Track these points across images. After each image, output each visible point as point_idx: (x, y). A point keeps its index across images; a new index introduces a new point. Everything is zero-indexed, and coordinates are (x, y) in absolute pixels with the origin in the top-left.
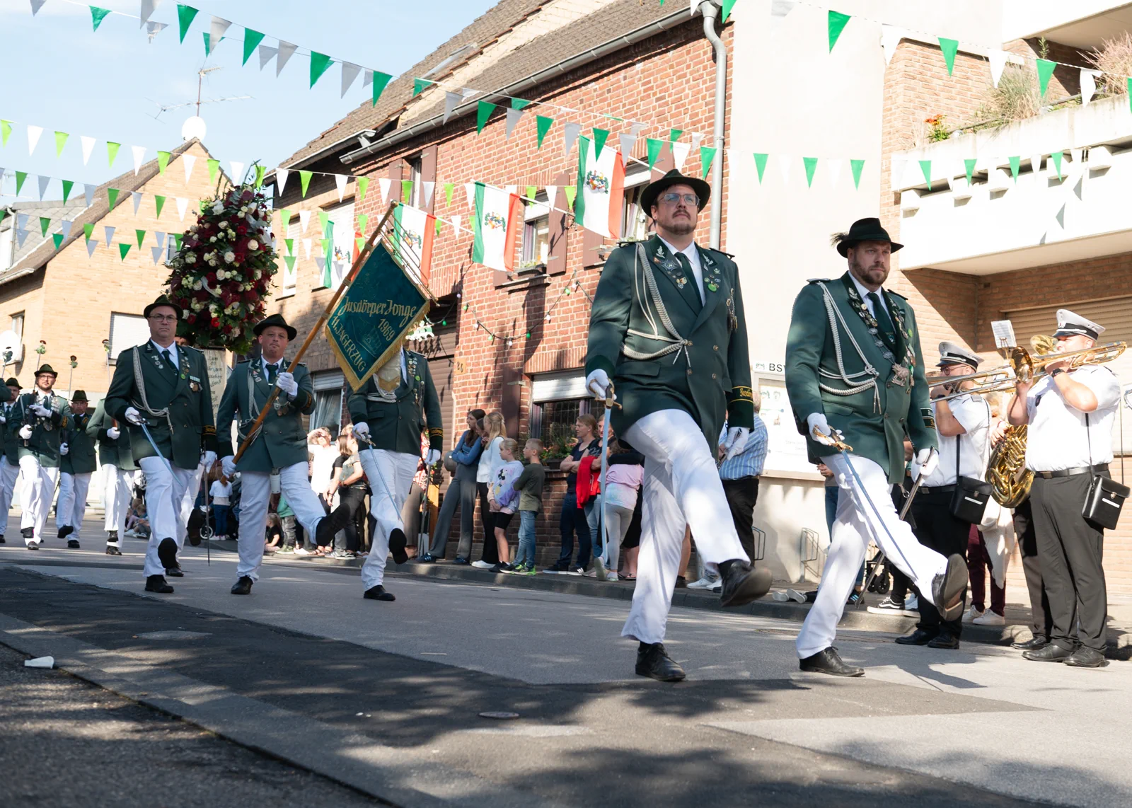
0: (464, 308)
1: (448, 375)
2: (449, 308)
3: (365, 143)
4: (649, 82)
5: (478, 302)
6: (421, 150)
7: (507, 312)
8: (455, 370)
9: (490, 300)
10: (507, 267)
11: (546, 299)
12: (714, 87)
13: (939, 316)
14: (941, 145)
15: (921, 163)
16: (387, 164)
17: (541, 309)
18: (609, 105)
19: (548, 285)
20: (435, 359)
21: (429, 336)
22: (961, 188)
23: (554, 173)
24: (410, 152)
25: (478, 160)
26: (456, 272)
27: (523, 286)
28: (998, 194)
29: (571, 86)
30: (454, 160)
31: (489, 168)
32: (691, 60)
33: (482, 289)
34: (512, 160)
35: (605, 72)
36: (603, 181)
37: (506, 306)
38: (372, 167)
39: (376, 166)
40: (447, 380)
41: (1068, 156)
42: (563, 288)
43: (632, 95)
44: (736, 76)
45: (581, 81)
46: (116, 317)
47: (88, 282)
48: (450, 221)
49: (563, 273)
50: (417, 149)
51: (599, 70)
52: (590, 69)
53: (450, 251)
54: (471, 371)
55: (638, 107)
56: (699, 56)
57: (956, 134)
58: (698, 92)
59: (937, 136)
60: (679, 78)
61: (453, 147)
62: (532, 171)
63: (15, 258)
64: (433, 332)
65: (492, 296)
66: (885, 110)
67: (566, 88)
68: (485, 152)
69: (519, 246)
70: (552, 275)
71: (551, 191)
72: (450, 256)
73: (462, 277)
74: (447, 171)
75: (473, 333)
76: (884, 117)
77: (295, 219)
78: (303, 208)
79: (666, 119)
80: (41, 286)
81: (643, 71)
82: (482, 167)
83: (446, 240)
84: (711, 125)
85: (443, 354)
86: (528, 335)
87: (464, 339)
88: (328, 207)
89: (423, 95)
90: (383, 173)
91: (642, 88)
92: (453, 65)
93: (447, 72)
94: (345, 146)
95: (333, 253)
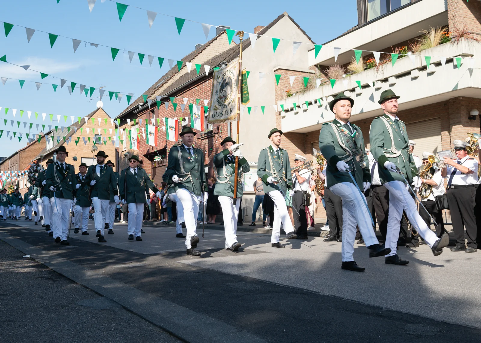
2: (164, 152)
3: (140, 107)
4: (210, 86)
6: (154, 109)
10: (176, 140)
13: (294, 145)
14: (290, 98)
15: (281, 105)
16: (146, 113)
18: (201, 93)
20: (163, 166)
21: (160, 160)
22: (296, 110)
23: (188, 113)
24: (151, 109)
25: (169, 110)
26: (165, 141)
28: (305, 111)
29: (190, 88)
30: (163, 110)
31: (172, 112)
34: (177, 110)
35: (199, 84)
36: (198, 115)
38: (142, 114)
39: (143, 113)
41: (322, 99)
43: (206, 90)
45: (193, 87)
46: (83, 159)
48: (162, 128)
51: (197, 84)
52: (195, 83)
55: (208, 93)
57: (294, 95)
59: (289, 95)
61: (162, 107)
62: (182, 113)
63: (54, 144)
66: (276, 89)
67: (189, 89)
68: (170, 108)
71: (187, 118)
72: (164, 137)
73: (167, 143)
74: (161, 113)
76: (275, 91)
77: (125, 129)
78: (127, 126)
81: (208, 83)
82: (170, 112)
83: (162, 133)
88: (133, 125)
89: (155, 92)
90: (145, 116)
91: (208, 88)
92: (164, 83)
93: (162, 85)
94: (135, 108)
95: (131, 139)
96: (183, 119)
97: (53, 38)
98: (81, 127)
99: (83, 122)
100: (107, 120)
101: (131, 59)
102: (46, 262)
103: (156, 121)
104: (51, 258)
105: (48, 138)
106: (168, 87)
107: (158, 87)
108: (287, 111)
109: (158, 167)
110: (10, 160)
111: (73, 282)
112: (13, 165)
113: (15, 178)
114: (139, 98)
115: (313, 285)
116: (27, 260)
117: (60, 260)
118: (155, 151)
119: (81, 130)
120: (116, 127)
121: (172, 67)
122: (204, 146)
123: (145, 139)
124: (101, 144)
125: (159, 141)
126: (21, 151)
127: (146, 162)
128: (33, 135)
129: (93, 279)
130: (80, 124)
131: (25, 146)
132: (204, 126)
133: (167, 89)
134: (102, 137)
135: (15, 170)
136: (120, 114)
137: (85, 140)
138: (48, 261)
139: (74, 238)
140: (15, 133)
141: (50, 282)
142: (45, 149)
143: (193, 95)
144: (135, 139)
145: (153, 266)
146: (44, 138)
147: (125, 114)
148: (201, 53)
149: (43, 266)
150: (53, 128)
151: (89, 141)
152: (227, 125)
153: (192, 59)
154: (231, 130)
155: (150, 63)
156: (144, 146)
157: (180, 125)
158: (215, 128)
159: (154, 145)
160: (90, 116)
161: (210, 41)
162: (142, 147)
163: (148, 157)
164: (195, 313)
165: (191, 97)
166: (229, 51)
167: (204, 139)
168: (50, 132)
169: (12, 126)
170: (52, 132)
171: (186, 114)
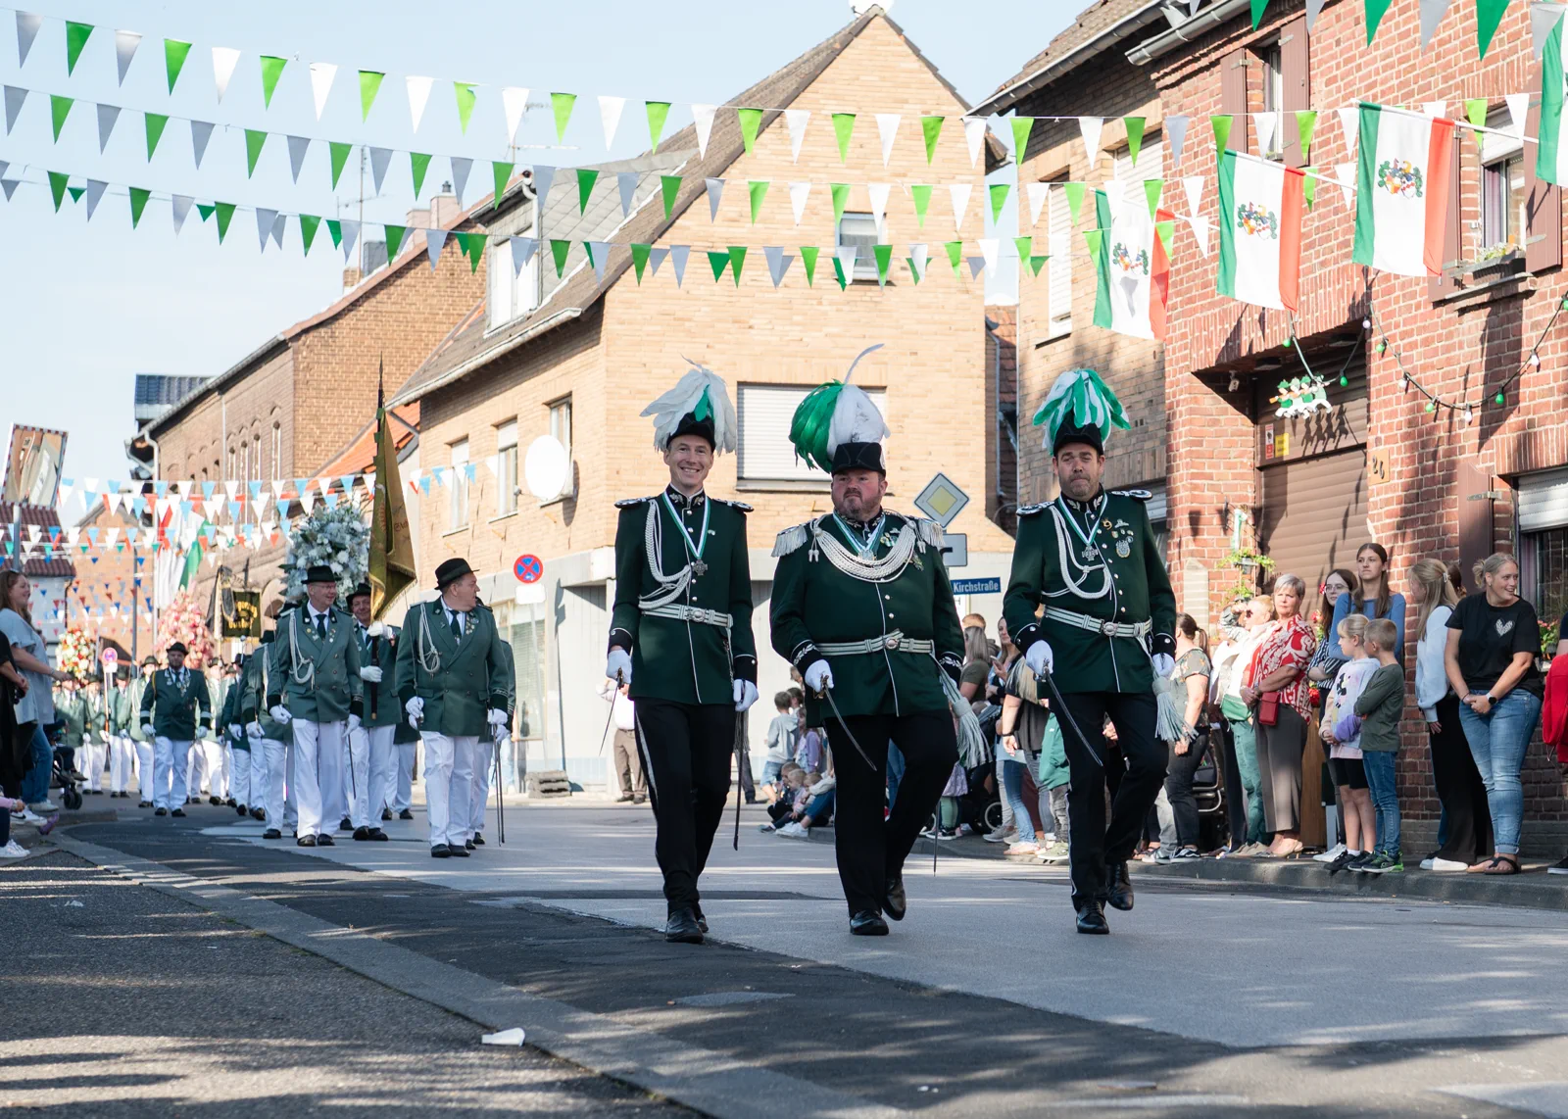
0: (1376, 349)
1: (1355, 483)
2: (1347, 350)
3: (1176, 18)
5: (1404, 335)
6: (1278, 30)
7: (1457, 352)
8: (1370, 474)
9: (1425, 329)
11: (1526, 322)
16: (1216, 63)
17: (1518, 344)
19: (1529, 294)
20: (1338, 450)
21: (1320, 407)
23: (1527, 64)
24: (1259, 34)
26: (1357, 275)
27: (1485, 298)
30: (1342, 45)
31: (1406, 59)
33: (1409, 308)
34: (1450, 42)
37: (1456, 340)
39: (1196, 66)
40: (1354, 495)
42: (1559, 299)
46: (748, 392)
47: (687, 324)
48: (1333, 175)
49: (1558, 268)
50: (1271, 28)
53: (1346, 232)
54: (1400, 473)
61: (1338, 18)
63: (545, 289)
64: (1329, 398)
65: (1429, 322)
68: (1397, 26)
69: (1475, 216)
70: (1538, 274)
71: (1519, 105)
72: (1346, 244)
73: (1369, 287)
74: (1331, 68)
75: (1398, 398)
77: (1061, 177)
78: (1075, 154)
80: (597, 341)
82: (1395, 58)
83: (1336, 211)
85: (1353, 443)
86: (1499, 398)
87: (1383, 411)
88: (1121, 150)
90: (1211, 80)
94: (1139, 24)
95: (1112, 257)
96: (1491, 109)
103: (1292, 128)
105: (501, 237)
109: (1305, 459)
110: (228, 396)
112: (245, 438)
118: (1286, 343)
120: (993, 160)
123: (1206, 256)
125: (1311, 270)
126: (306, 331)
127: (1215, 422)
131: (337, 295)
135: (265, 475)
136: (1030, 64)
142: (483, 319)
144: (1133, 254)
147: (1063, 70)
156: (1203, 308)
157: (1470, 150)
159: (1273, 302)
162: (1184, 314)
163: (1233, 385)
168: (517, 200)
169: (295, 175)
170: (529, 200)
171: (1511, 76)
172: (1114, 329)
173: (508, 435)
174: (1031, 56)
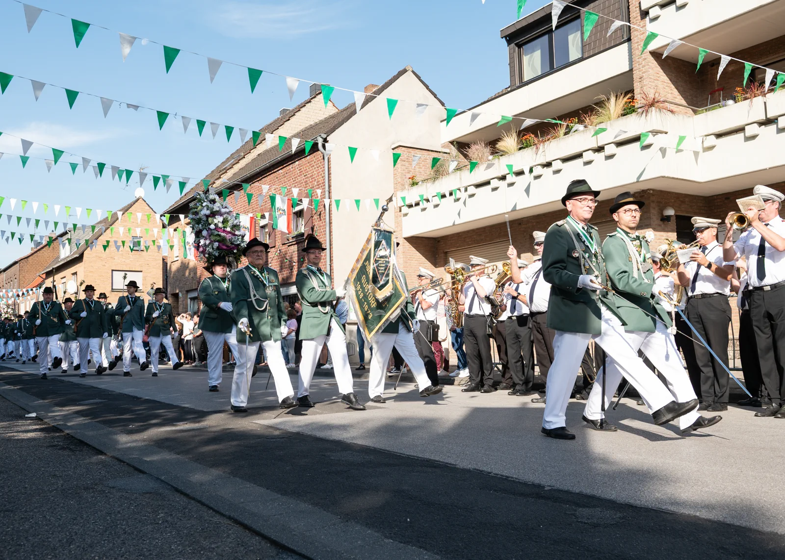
4: (301, 169)
11: (269, 257)
12: (324, 170)
13: (420, 255)
14: (415, 188)
15: (402, 197)
18: (287, 179)
22: (423, 204)
23: (269, 207)
25: (241, 203)
28: (436, 206)
29: (272, 172)
31: (245, 206)
32: (316, 160)
34: (253, 202)
35: (285, 165)
36: (284, 210)
41: (459, 190)
42: (275, 253)
43: (294, 175)
44: (332, 166)
45: (276, 170)
46: (114, 272)
47: (101, 258)
49: (274, 247)
52: (278, 165)
55: (298, 179)
56: (318, 158)
57: (421, 183)
58: (319, 173)
59: (413, 184)
60: (312, 167)
62: (260, 207)
63: (72, 250)
66: (394, 175)
68: (243, 199)
71: (267, 215)
76: (394, 177)
77: (176, 229)
78: (179, 225)
79: (308, 184)
80: (82, 261)
81: (299, 165)
82: (243, 206)
84: (324, 185)
89: (222, 176)
91: (299, 172)
92: (233, 163)
93: (231, 166)
94: (192, 199)
95: (186, 244)
96: (261, 216)
97: (72, 96)
98: (111, 225)
99: (115, 218)
100: (151, 216)
101: (186, 128)
102: (60, 423)
104: (66, 418)
105: (63, 240)
106: (240, 170)
107: (224, 169)
108: (410, 206)
110: (5, 273)
111: (101, 453)
112: (9, 281)
113: (13, 299)
114: (198, 184)
115: (448, 454)
116: (31, 420)
117: (80, 420)
119: (111, 230)
120: (164, 226)
121: (245, 141)
122: (292, 255)
124: (141, 251)
126: (22, 259)
128: (40, 236)
129: (130, 448)
130: (110, 222)
131: (29, 252)
132: (292, 226)
133: (238, 172)
134: (142, 240)
135: (13, 288)
136: (170, 207)
137: (118, 244)
138: (62, 421)
139: (101, 388)
140: (13, 234)
141: (66, 453)
142: (58, 257)
143: (276, 181)
144: (191, 243)
145: (218, 429)
146: (57, 241)
147: (177, 208)
148: (288, 122)
149: (55, 429)
150: (70, 226)
151: (124, 246)
152: (325, 225)
153: (274, 129)
154: (330, 232)
155: (214, 134)
157: (257, 224)
158: (308, 229)
160: (126, 210)
161: (302, 104)
164: (280, 496)
165: (274, 185)
166: (328, 119)
167: (292, 245)
168: (65, 233)
169: (9, 223)
170: (68, 233)
171: (265, 209)
172: (188, 258)
173: (64, 280)
174: (171, 206)
